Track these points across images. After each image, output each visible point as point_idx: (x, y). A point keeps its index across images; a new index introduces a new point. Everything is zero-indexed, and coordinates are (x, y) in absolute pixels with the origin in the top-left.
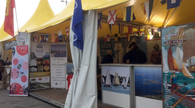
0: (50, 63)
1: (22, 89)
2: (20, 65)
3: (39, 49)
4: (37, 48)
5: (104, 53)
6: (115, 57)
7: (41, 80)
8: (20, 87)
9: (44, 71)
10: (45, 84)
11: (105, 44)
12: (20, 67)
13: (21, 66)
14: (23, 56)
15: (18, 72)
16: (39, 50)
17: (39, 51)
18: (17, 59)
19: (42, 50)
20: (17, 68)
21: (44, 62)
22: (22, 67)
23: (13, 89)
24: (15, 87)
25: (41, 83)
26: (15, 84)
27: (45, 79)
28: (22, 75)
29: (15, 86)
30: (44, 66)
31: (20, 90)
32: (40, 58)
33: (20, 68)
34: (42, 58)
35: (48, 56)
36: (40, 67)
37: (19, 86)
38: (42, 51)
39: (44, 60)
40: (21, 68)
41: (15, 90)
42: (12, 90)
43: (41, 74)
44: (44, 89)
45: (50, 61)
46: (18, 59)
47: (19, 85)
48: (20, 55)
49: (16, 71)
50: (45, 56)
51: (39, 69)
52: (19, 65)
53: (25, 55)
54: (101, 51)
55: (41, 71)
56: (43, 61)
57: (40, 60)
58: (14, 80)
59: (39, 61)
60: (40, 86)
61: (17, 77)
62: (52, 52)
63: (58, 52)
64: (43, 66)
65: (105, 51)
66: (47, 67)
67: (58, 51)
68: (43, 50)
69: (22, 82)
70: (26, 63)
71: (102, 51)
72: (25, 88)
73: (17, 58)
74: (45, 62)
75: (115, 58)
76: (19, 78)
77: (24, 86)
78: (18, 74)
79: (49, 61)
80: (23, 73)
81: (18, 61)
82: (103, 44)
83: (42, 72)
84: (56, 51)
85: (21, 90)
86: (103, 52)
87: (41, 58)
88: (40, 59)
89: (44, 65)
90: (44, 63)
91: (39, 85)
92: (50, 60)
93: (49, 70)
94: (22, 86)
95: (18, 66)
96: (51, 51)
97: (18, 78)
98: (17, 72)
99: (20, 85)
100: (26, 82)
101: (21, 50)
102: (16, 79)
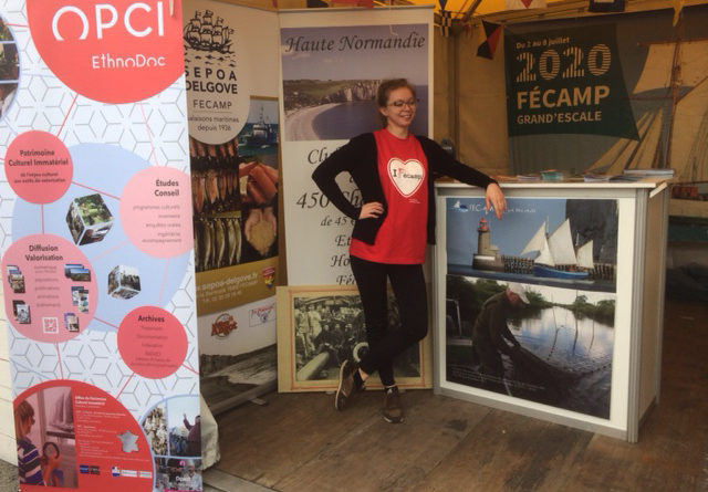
0: (279, 184)
1: (142, 442)
2: (96, 200)
3: (202, 64)
4: (192, 53)
5: (544, 110)
6: (641, 133)
7: (234, 333)
8: (114, 416)
9: (250, 254)
10: (256, 360)
11: (552, 53)
12: (95, 228)
13: (106, 215)
14: (126, 108)
15: (81, 277)
16: (209, 72)
17: (204, 80)
18: (54, 140)
19: (228, 75)
20: (64, 232)
21: (244, 180)
22: (115, 220)
23: (54, 439)
24: (71, 418)
25: (230, 361)
26: (66, 390)
27: (257, 319)
28: (120, 300)
29: (69, 410)
30: (246, 216)
31: (120, 446)
32: (217, 147)
33: (100, 238)
34: (233, 141)
35: (266, 130)
36: (220, 225)
37: (102, 409)
38: (226, 81)
39: (242, 166)
40: (109, 236)
41: (71, 442)
42: (46, 445)
43: (229, 281)
44: (250, 396)
45: (280, 174)
46: (69, 143)
47: (101, 402)
48: (82, 99)
49: (62, 266)
50: (248, 127)
51: (216, 245)
52: (81, 201)
53: (153, 102)
54: (512, 102)
55: (226, 263)
56: (237, 174)
57: (216, 168)
58: (49, 348)
59: (212, 174)
60: (229, 384)
61: (71, 320)
62: (298, 94)
63: (349, 97)
64: (238, 214)
65: (552, 98)
66: (266, 219)
67: (354, 83)
68: (233, 76)
69: (128, 371)
70: (165, 187)
71: (520, 101)
72: (173, 437)
73: (54, 132)
74: (254, 181)
75: (641, 141)
76: (99, 335)
77: (156, 414)
78: (82, 291)
79: (275, 173)
80: (134, 283)
81: (66, 162)
82: (537, 53)
83: (234, 263)
84: (335, 90)
85: (131, 444)
86: (532, 106)
87: (226, 145)
88: (213, 153)
89: (246, 207)
90: (243, 192)
91: (220, 378)
92: (277, 164)
93: (277, 248)
94: (139, 413)
95: (78, 212)
96: (289, 87)
97: (85, 336)
98: (68, 275)
99: (113, 404)
100: (181, 371)
101: (93, 45)
102: (73, 346)
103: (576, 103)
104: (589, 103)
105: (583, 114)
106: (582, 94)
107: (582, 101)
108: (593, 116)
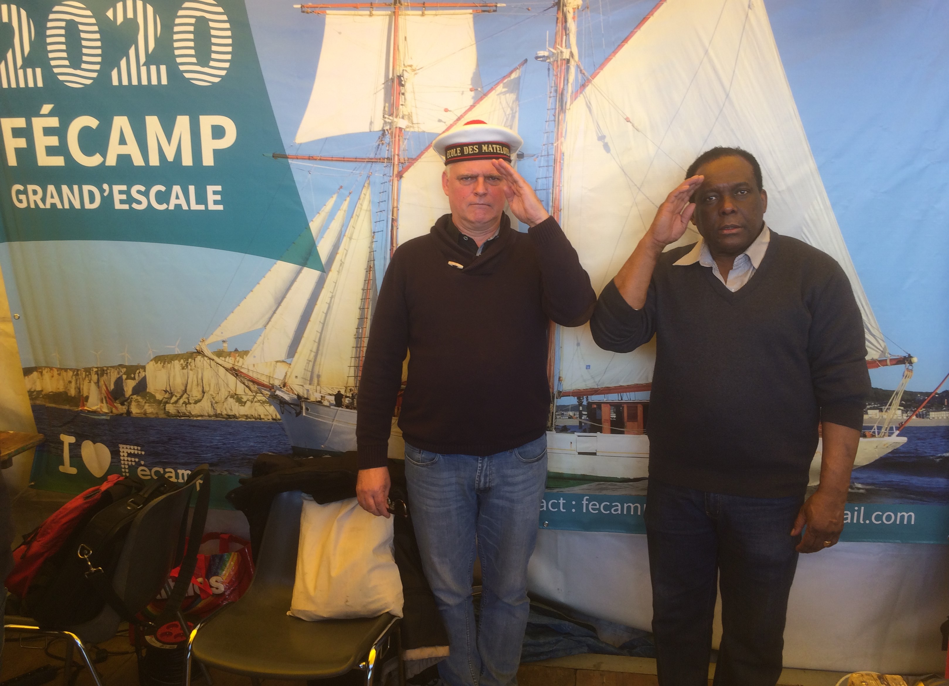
5: (75, 174)
6: (324, 250)
75: (325, 270)
103: (154, 161)
104: (187, 160)
105: (177, 189)
106: (169, 136)
107: (170, 157)
108: (201, 198)
